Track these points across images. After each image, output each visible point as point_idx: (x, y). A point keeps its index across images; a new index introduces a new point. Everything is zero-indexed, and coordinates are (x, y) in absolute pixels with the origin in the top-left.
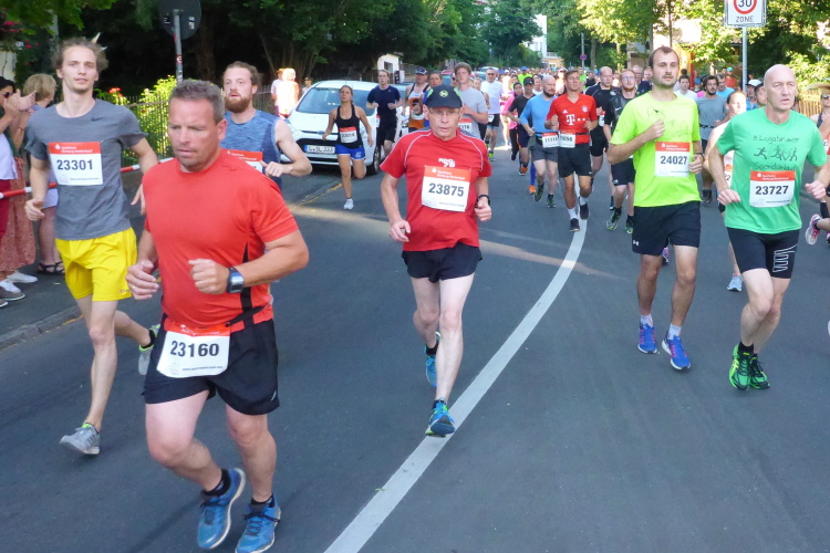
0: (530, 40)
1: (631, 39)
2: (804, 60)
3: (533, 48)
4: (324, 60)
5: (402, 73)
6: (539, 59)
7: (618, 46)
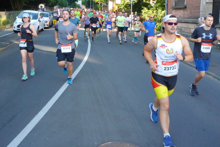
0: (77, 1)
1: (103, 2)
2: (147, 9)
4: (26, 5)
5: (45, 9)
6: (80, 6)
7: (100, 3)
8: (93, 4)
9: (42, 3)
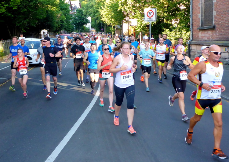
0: (86, 24)
1: (116, 24)
2: (168, 31)
3: (87, 26)
4: (26, 32)
6: (89, 30)
7: (112, 26)
8: (105, 26)
9: (45, 29)
